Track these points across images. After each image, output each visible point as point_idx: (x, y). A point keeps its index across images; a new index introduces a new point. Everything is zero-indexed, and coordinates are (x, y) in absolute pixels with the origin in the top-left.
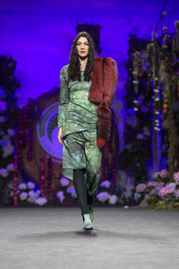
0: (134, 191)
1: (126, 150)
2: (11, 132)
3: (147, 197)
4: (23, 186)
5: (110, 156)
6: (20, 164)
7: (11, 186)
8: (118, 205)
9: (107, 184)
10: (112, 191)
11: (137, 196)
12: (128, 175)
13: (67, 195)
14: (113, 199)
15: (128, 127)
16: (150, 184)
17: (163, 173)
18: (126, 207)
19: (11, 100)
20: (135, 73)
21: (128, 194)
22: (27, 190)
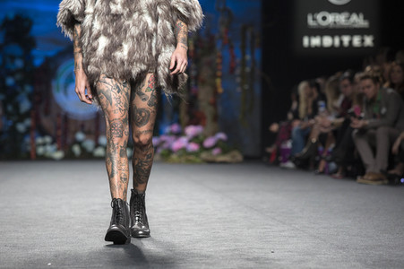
2: (28, 89)
3: (160, 151)
4: (40, 140)
6: (37, 119)
7: (28, 140)
13: (83, 150)
16: (163, 138)
17: (175, 128)
19: (28, 58)
22: (44, 144)
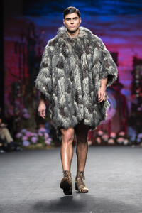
0: (137, 138)
1: (132, 117)
5: (124, 120)
8: (129, 145)
9: (122, 134)
10: (125, 137)
11: (139, 140)
12: (133, 129)
14: (126, 142)
15: (133, 104)
18: (133, 146)
20: (137, 77)
21: (133, 139)
